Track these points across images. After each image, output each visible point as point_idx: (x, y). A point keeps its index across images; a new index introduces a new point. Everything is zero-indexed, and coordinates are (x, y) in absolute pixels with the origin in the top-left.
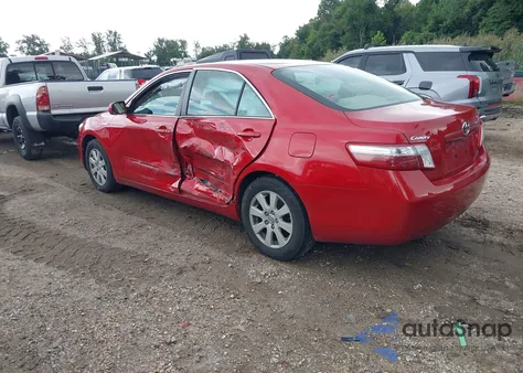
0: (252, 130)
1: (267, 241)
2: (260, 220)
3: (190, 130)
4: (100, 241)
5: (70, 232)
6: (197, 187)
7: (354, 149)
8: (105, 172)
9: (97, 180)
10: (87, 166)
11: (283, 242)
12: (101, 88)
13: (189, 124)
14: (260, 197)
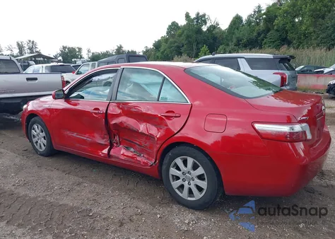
0: (173, 112)
1: (184, 195)
2: (178, 178)
3: (119, 111)
4: (49, 199)
5: (22, 191)
6: (122, 152)
7: (258, 126)
8: (45, 142)
9: (38, 147)
10: (29, 136)
11: (198, 196)
12: (36, 79)
13: (118, 107)
14: (179, 161)
